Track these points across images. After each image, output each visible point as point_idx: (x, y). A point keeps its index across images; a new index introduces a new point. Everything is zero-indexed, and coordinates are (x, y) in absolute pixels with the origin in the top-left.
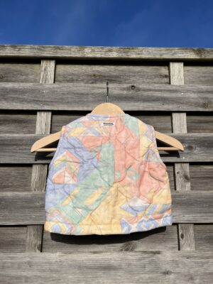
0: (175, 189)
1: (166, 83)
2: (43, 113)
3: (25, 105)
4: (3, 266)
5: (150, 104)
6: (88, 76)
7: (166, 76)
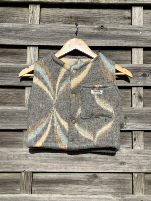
0: (132, 106)
1: (129, 24)
2: (31, 48)
3: (18, 41)
4: (7, 158)
5: (115, 41)
6: (67, 17)
7: (129, 18)
